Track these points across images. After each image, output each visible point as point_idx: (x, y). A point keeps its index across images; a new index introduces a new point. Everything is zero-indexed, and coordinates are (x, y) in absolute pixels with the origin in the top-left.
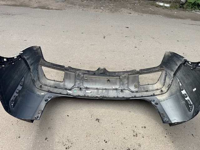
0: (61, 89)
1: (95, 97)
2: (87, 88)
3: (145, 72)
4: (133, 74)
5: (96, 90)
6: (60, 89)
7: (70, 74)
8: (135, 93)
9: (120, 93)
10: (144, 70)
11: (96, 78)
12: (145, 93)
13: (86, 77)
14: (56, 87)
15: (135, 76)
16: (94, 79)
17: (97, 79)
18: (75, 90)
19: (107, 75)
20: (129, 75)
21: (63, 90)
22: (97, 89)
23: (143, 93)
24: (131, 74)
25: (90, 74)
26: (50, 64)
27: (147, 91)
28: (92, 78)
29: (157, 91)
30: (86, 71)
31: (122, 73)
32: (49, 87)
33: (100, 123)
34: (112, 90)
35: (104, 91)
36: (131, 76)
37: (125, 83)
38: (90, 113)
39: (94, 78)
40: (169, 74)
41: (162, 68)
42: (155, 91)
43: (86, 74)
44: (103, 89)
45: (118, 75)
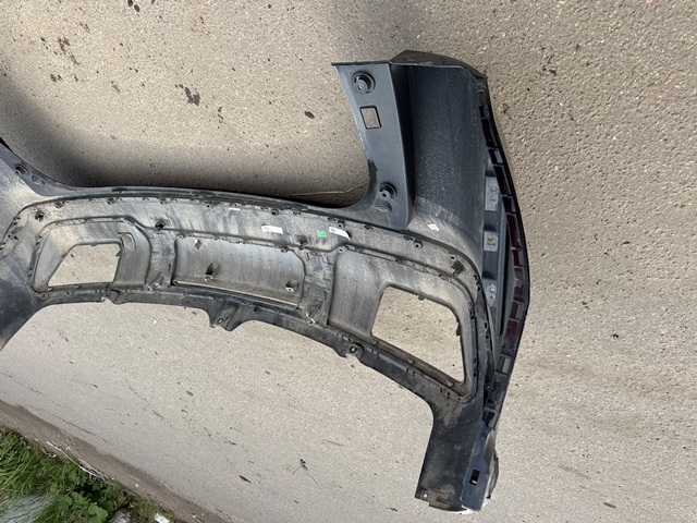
0: (379, 247)
1: (238, 201)
2: (284, 245)
3: (88, 292)
4: (127, 287)
5: (250, 232)
6: (385, 249)
7: (351, 320)
8: (120, 214)
9: (165, 218)
10: (91, 299)
11: (255, 289)
12: (91, 213)
13: (290, 296)
14: (400, 259)
15: (125, 279)
16: (263, 285)
17: (253, 284)
18: (324, 241)
19: (213, 295)
20: (141, 287)
21: (372, 245)
22: (246, 239)
23: (100, 214)
24: (135, 287)
25: (273, 308)
26: (418, 387)
27: (87, 219)
28: (270, 288)
29: (57, 218)
30: (288, 322)
31: (163, 298)
32: (429, 262)
33: (182, 86)
34: (196, 229)
35: (221, 229)
36: (138, 283)
37: (159, 256)
38: (231, 130)
39: (261, 290)
40: (17, 274)
41: (40, 296)
42: (64, 218)
43: (288, 312)
44: (226, 235)
45: (178, 291)
